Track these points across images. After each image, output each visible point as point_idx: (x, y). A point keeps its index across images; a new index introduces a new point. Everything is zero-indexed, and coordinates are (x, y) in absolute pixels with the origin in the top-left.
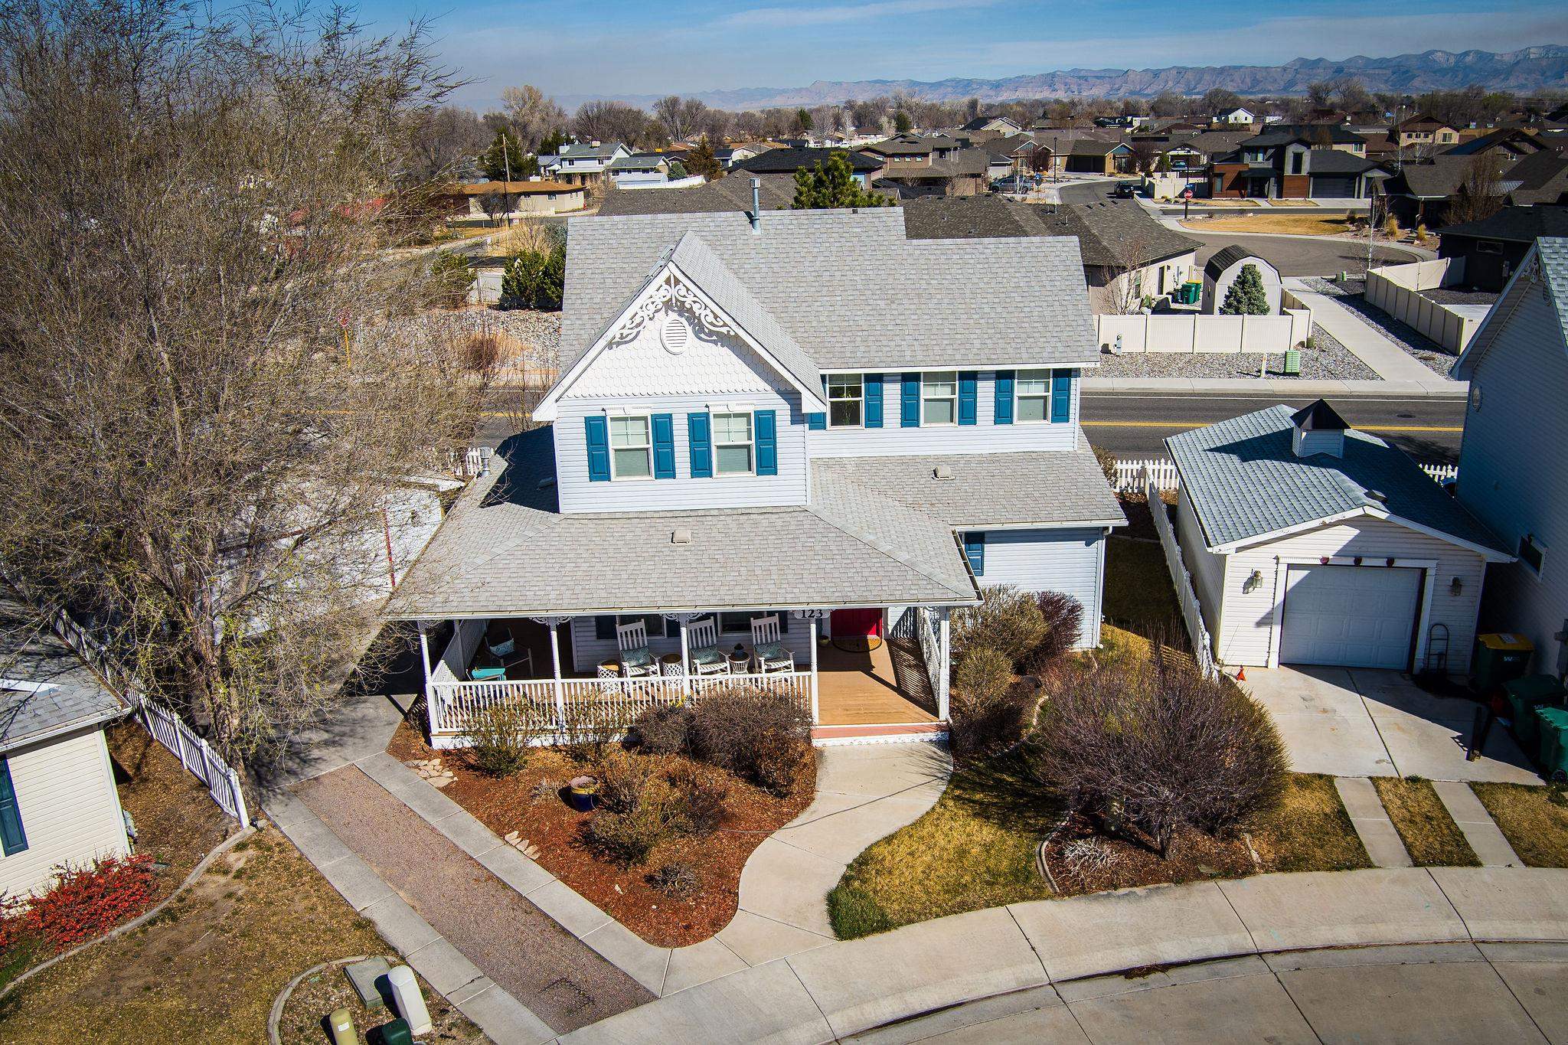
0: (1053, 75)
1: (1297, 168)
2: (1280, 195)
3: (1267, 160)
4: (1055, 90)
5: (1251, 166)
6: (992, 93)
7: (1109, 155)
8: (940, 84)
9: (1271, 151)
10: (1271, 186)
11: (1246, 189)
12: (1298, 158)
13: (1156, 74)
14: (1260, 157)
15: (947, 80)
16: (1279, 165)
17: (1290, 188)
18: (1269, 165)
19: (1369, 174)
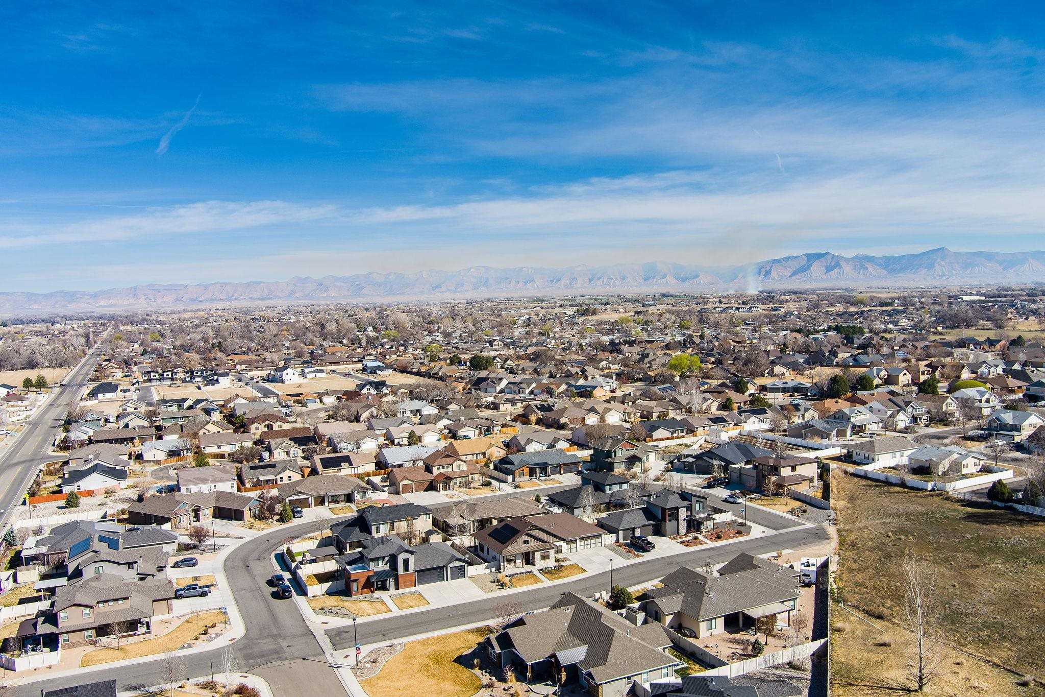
0: (135, 288)
1: (406, 568)
2: (397, 588)
3: (386, 564)
4: (138, 299)
5: (375, 570)
6: (92, 301)
7: (246, 509)
8: (51, 295)
9: (386, 559)
10: (391, 583)
11: (373, 587)
12: (406, 562)
13: (206, 287)
14: (380, 562)
15: (57, 292)
16: (394, 567)
17: (403, 582)
18: (387, 567)
19: (452, 565)
